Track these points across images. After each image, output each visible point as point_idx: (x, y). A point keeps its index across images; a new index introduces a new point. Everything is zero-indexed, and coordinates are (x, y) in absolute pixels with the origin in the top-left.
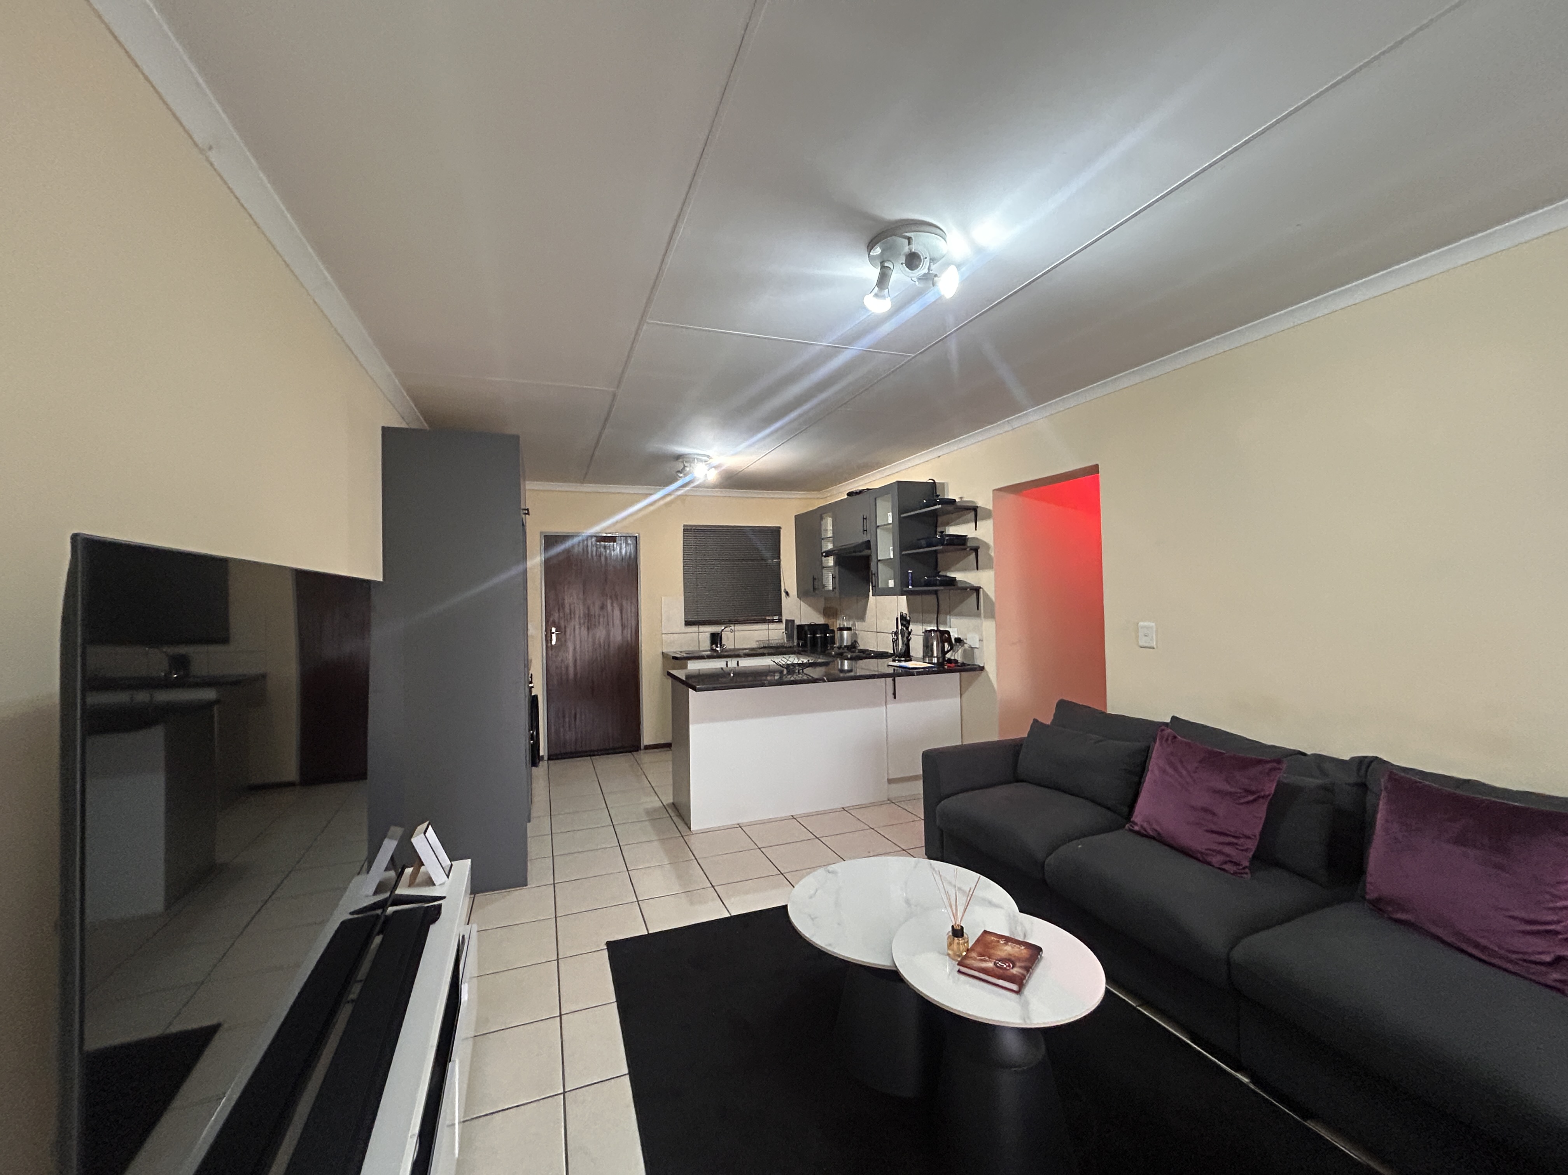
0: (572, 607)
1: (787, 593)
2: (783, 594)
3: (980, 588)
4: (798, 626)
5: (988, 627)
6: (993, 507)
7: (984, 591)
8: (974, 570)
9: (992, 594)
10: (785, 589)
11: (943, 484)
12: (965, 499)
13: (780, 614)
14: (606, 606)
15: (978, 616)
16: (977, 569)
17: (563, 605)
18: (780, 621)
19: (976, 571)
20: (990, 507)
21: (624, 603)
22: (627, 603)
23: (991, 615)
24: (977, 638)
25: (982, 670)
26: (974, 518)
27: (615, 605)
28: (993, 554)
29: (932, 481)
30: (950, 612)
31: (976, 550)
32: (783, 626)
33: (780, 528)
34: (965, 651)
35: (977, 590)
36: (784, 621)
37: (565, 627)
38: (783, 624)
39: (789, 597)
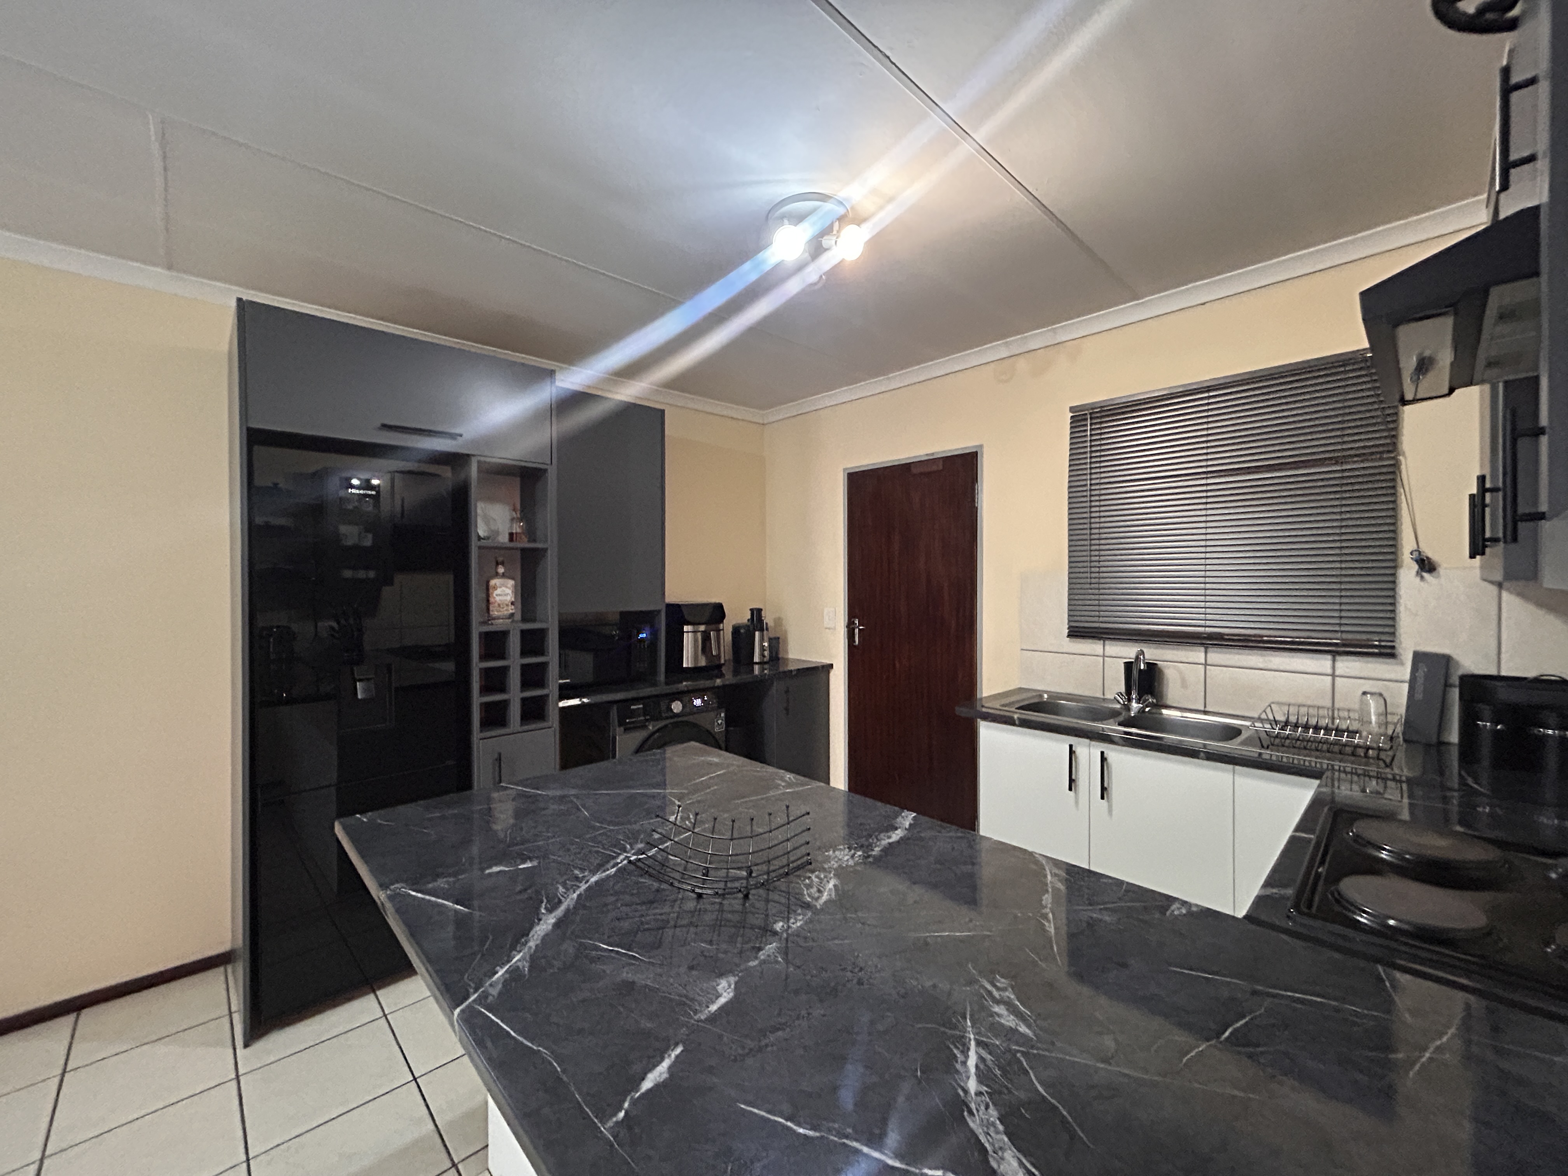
1: (1423, 563)
4: (1469, 680)
10: (1418, 550)
13: (1391, 632)
18: (1389, 653)
36: (1406, 656)
38: (1402, 664)
39: (1434, 576)
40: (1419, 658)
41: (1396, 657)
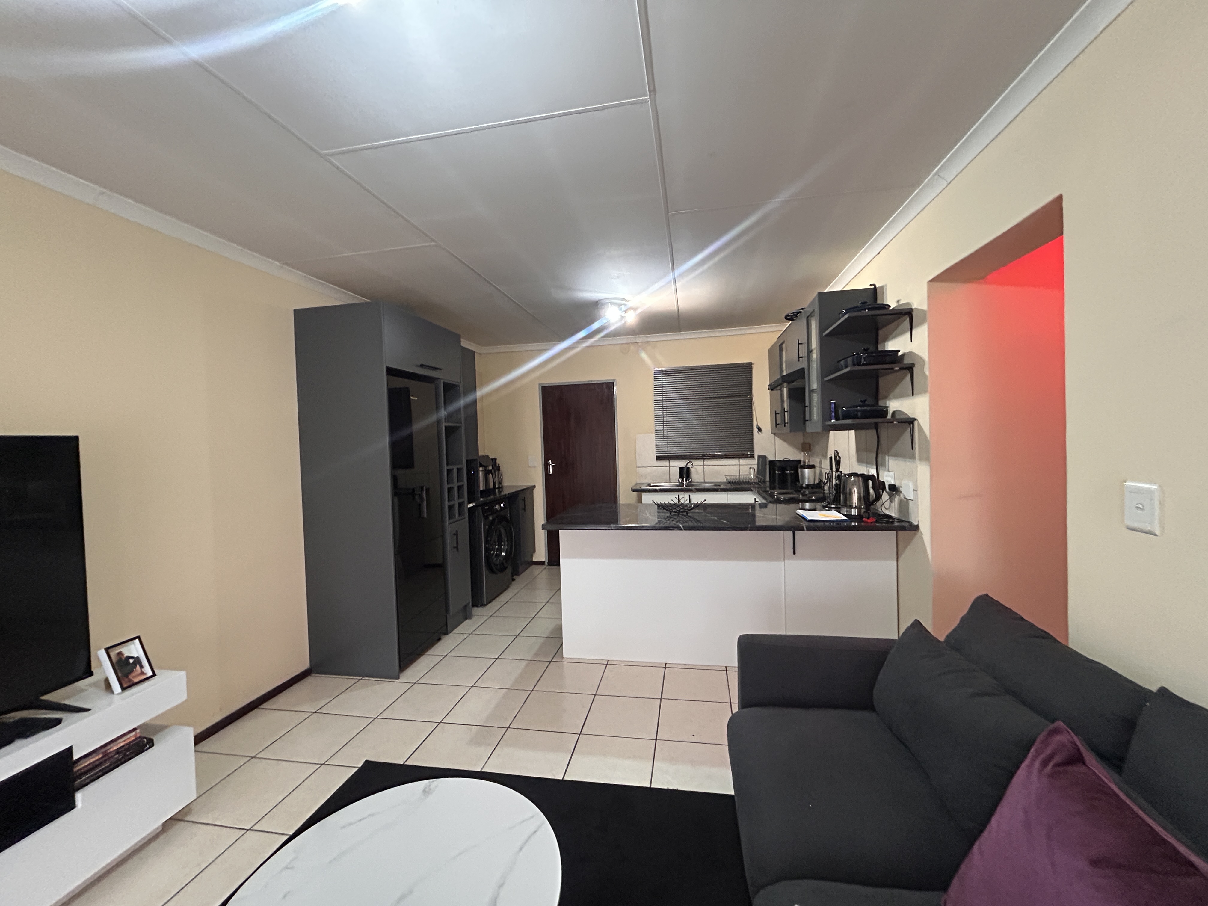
1: (760, 429)
2: (756, 430)
3: (915, 419)
4: (771, 462)
5: (923, 471)
6: (929, 307)
7: (919, 423)
8: (908, 396)
9: (926, 429)
10: (757, 425)
11: (882, 288)
12: (901, 303)
13: (752, 450)
15: (913, 457)
16: (913, 395)
18: (752, 456)
19: (912, 397)
20: (925, 307)
23: (926, 458)
24: (911, 486)
25: (915, 530)
26: (909, 328)
28: (927, 373)
29: (873, 287)
30: (888, 452)
31: (910, 368)
32: (754, 462)
33: (751, 364)
34: (901, 501)
35: (911, 422)
36: (756, 457)
38: (755, 459)
39: (762, 433)
40: (759, 457)
41: (753, 457)
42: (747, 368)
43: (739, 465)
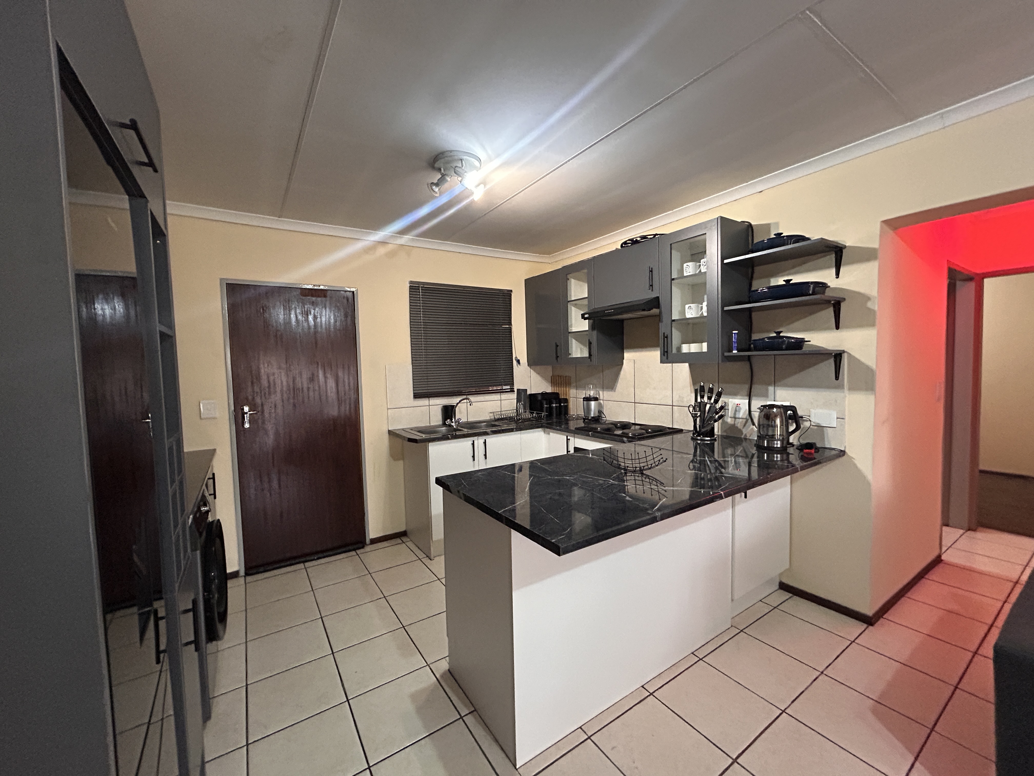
0: (272, 378)
1: (518, 362)
2: (515, 362)
3: (842, 352)
4: (531, 395)
5: (858, 401)
6: (880, 245)
7: (851, 355)
9: (869, 361)
10: (516, 357)
11: (767, 225)
13: (513, 384)
14: (318, 376)
16: (838, 329)
17: (258, 378)
18: (512, 391)
19: (835, 330)
21: (340, 374)
22: (344, 373)
23: (866, 387)
24: (834, 415)
25: (839, 455)
27: (329, 375)
29: (746, 224)
30: (774, 383)
31: (837, 305)
32: (514, 396)
33: (511, 291)
35: (837, 354)
36: (516, 390)
37: (262, 405)
38: (515, 393)
39: (520, 365)
41: (514, 391)
42: (507, 295)
43: (501, 400)
